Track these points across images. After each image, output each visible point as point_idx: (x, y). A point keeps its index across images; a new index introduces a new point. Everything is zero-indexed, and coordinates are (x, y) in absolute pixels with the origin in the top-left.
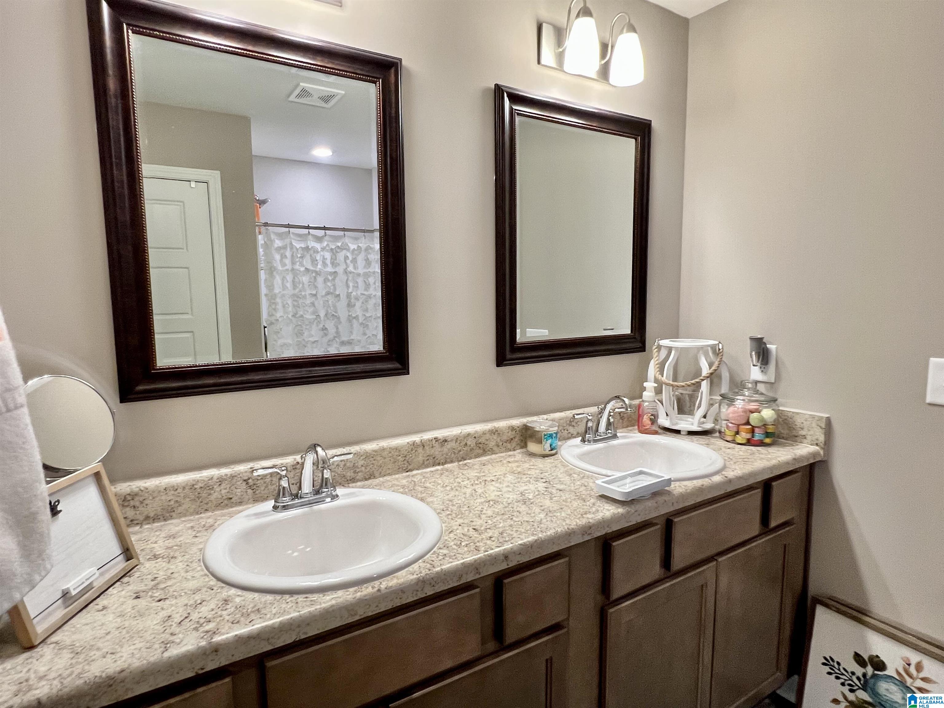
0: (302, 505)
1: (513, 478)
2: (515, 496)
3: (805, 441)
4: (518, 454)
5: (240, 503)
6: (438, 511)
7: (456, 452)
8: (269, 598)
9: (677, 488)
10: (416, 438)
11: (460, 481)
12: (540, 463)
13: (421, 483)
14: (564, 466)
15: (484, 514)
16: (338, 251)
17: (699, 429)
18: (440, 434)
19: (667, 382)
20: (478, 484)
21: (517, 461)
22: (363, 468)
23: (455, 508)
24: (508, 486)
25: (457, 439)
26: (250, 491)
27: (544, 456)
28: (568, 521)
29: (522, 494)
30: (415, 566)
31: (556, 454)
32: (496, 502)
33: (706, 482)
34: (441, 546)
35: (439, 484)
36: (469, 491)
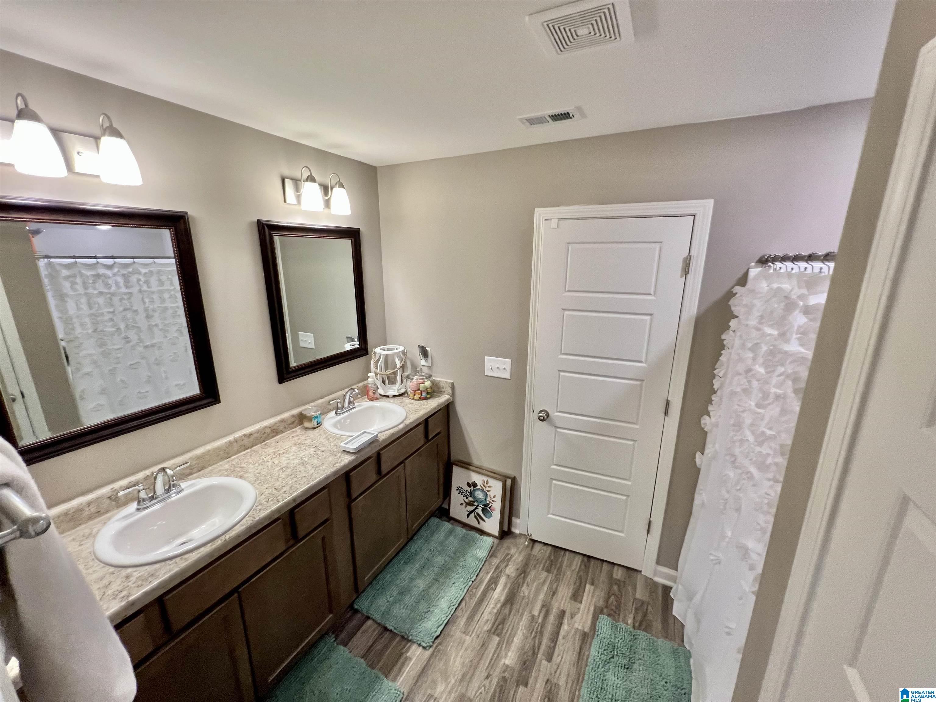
0: (159, 502)
1: (296, 448)
2: (298, 461)
3: (445, 393)
4: (298, 430)
5: (107, 511)
6: (252, 482)
7: (259, 438)
8: (157, 566)
9: (382, 437)
10: (231, 438)
11: (264, 457)
12: (311, 433)
13: (238, 464)
14: (325, 433)
15: (281, 477)
16: (130, 275)
17: (398, 394)
18: (247, 431)
19: (381, 373)
20: (274, 458)
21: (298, 436)
22: (196, 465)
23: (262, 478)
24: (293, 455)
25: (258, 432)
26: (114, 503)
27: (314, 428)
28: (326, 471)
29: (301, 459)
30: (244, 520)
31: (321, 425)
32: (287, 468)
33: (396, 429)
34: (258, 504)
35: (250, 463)
36: (269, 464)
